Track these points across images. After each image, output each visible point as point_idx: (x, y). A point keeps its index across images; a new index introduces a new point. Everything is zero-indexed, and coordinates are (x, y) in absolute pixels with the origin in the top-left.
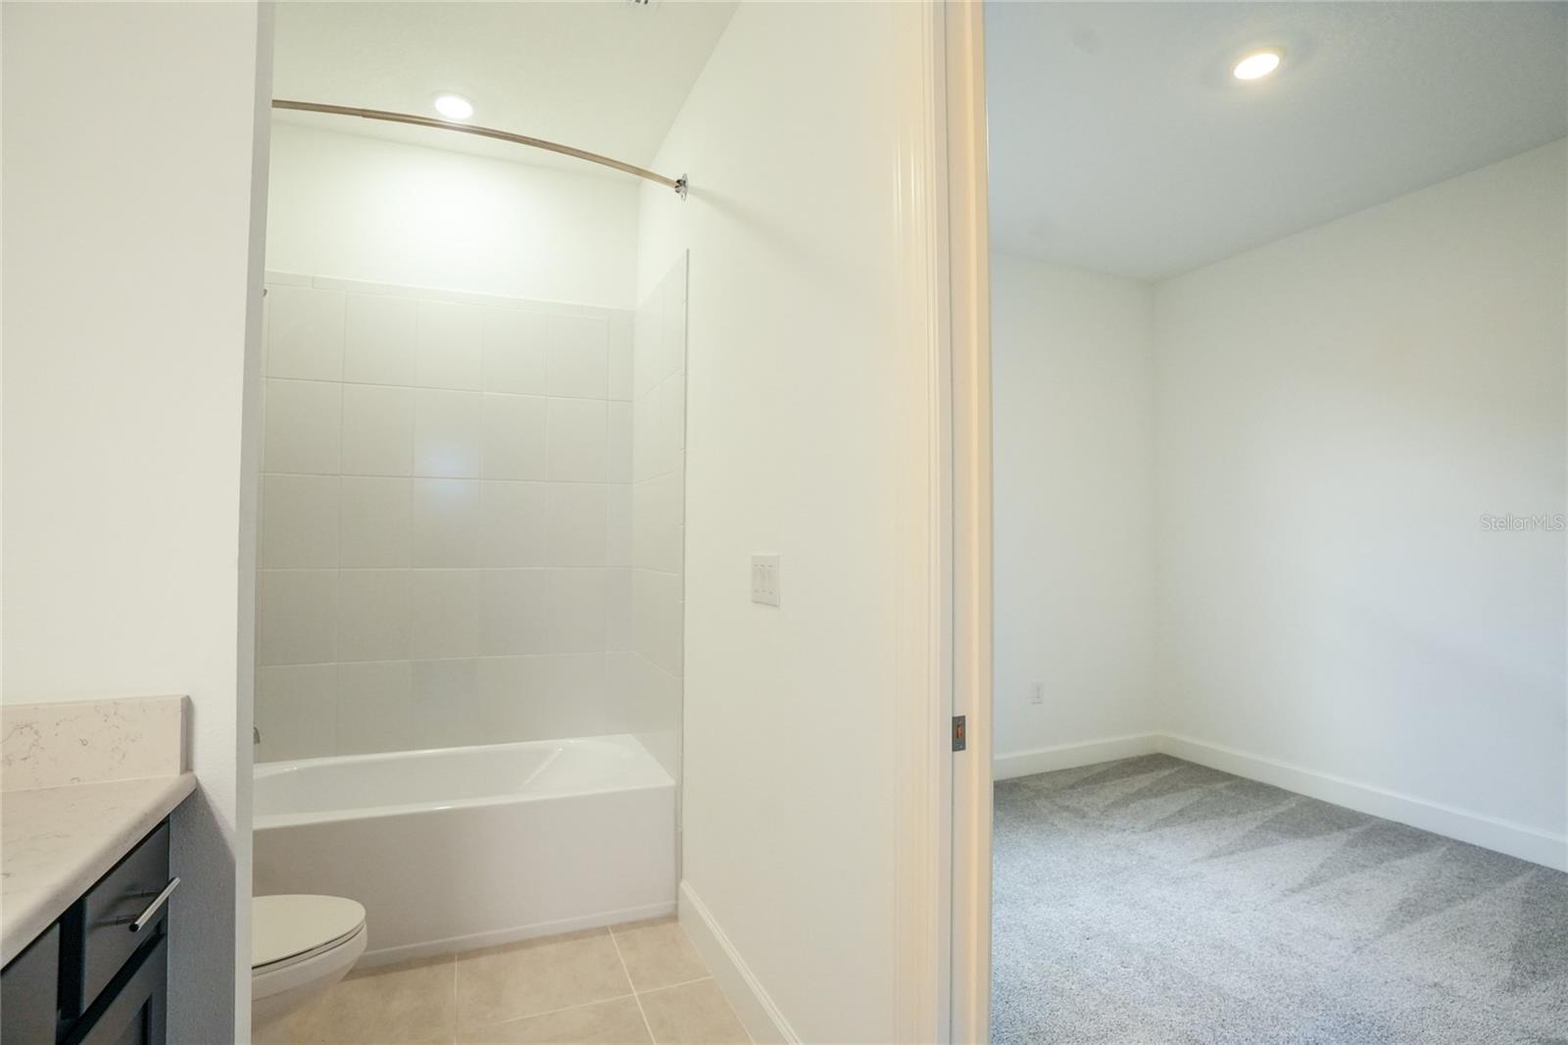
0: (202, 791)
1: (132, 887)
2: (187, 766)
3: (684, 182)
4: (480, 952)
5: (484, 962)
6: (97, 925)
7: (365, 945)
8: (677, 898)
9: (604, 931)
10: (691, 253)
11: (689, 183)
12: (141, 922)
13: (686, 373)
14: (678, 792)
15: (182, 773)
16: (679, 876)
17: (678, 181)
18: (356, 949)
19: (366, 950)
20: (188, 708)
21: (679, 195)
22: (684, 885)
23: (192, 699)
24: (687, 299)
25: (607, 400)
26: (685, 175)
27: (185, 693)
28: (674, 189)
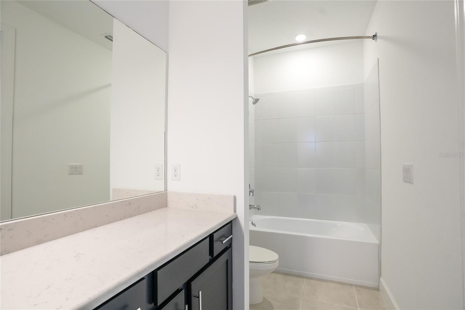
0: (238, 218)
1: (224, 235)
2: (235, 211)
3: (376, 35)
4: (311, 278)
5: (312, 282)
6: (217, 241)
7: (278, 266)
8: (379, 283)
9: (351, 285)
10: (379, 59)
11: (378, 35)
12: (224, 242)
13: (379, 102)
14: (380, 246)
15: (234, 213)
16: (380, 275)
17: (374, 36)
18: (276, 266)
19: (278, 267)
20: (235, 198)
21: (374, 40)
22: (382, 279)
23: (236, 196)
24: (379, 75)
25: (355, 114)
26: (376, 33)
27: (235, 195)
28: (372, 39)
